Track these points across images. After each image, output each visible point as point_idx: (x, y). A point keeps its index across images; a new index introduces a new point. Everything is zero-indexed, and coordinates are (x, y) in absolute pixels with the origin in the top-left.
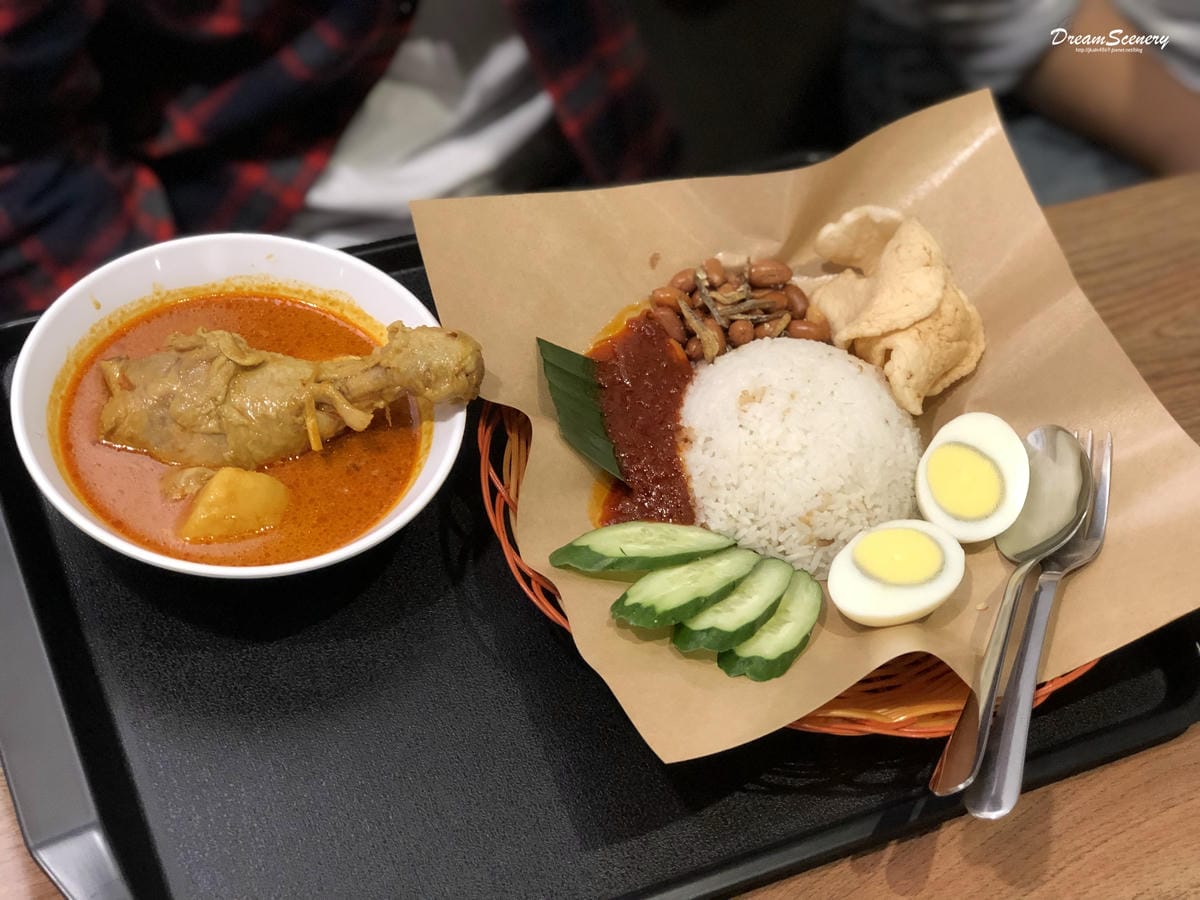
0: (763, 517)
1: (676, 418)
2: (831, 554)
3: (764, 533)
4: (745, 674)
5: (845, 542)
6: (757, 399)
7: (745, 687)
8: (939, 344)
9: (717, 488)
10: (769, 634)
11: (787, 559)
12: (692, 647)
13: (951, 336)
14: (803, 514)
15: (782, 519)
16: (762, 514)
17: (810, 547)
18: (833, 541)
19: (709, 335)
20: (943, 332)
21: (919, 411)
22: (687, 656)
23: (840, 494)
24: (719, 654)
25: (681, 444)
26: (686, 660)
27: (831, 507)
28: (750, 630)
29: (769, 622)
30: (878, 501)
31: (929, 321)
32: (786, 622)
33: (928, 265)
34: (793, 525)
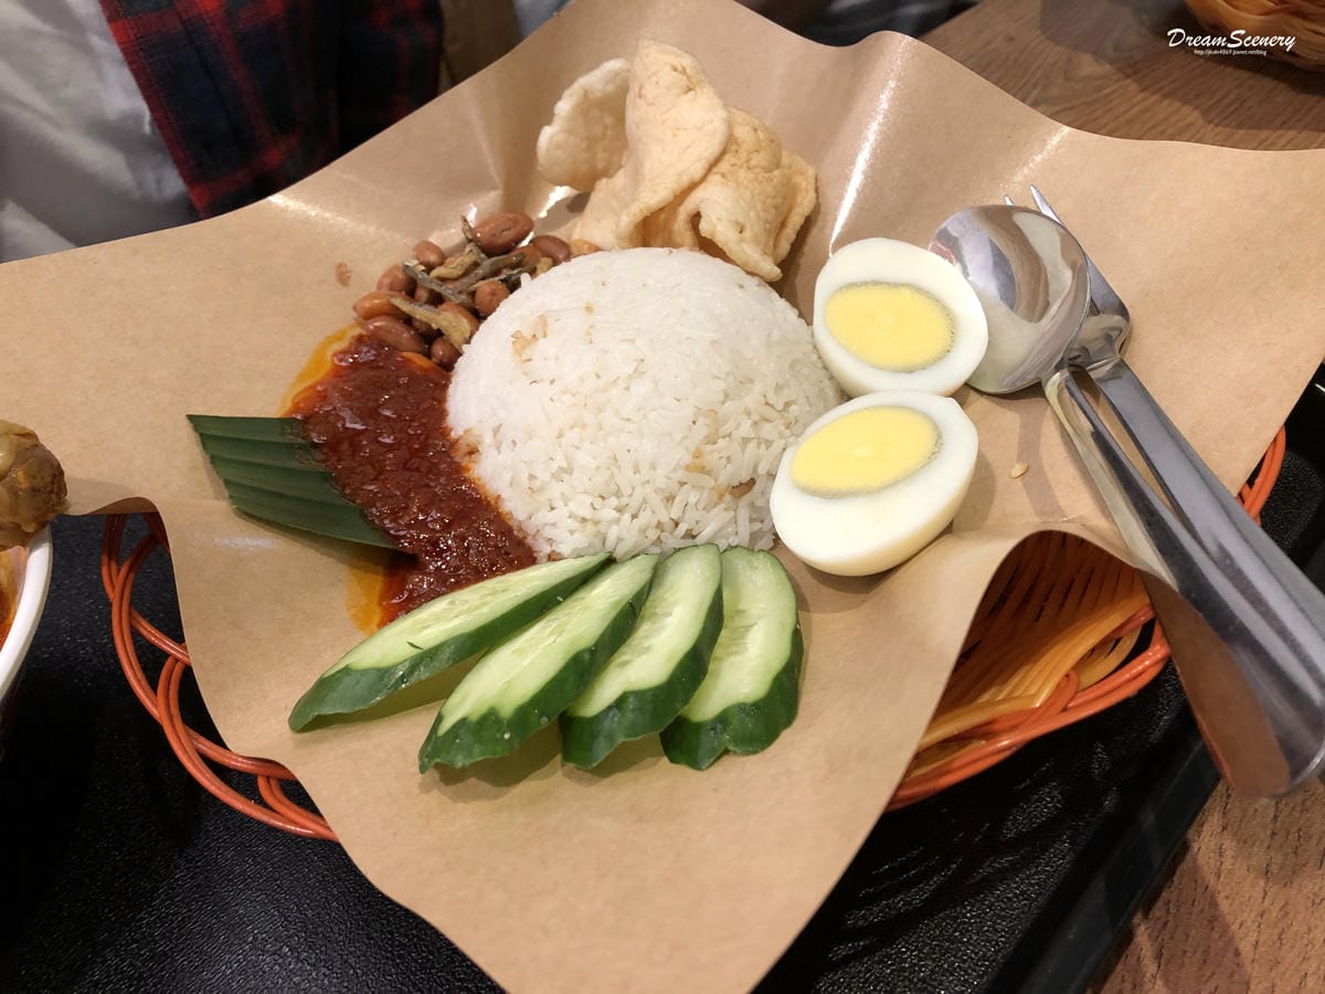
0: (631, 495)
1: (444, 433)
2: (759, 503)
3: (645, 517)
4: (726, 752)
5: (772, 476)
6: (539, 334)
7: (741, 773)
8: (756, 179)
9: (542, 489)
10: (733, 659)
11: (698, 540)
12: (602, 751)
13: (764, 164)
14: (687, 459)
15: (661, 482)
16: (626, 491)
17: (723, 505)
18: (752, 482)
19: (448, 319)
20: (753, 162)
21: (776, 272)
22: (605, 770)
23: (728, 404)
24: (663, 735)
25: (465, 462)
26: (606, 781)
27: (725, 429)
28: (695, 666)
29: (720, 640)
30: (787, 394)
31: (728, 157)
32: (748, 628)
33: (690, 90)
34: (682, 484)
